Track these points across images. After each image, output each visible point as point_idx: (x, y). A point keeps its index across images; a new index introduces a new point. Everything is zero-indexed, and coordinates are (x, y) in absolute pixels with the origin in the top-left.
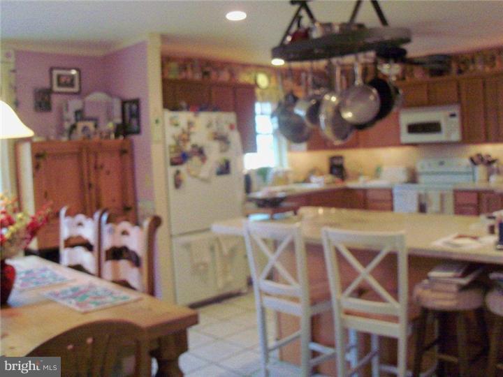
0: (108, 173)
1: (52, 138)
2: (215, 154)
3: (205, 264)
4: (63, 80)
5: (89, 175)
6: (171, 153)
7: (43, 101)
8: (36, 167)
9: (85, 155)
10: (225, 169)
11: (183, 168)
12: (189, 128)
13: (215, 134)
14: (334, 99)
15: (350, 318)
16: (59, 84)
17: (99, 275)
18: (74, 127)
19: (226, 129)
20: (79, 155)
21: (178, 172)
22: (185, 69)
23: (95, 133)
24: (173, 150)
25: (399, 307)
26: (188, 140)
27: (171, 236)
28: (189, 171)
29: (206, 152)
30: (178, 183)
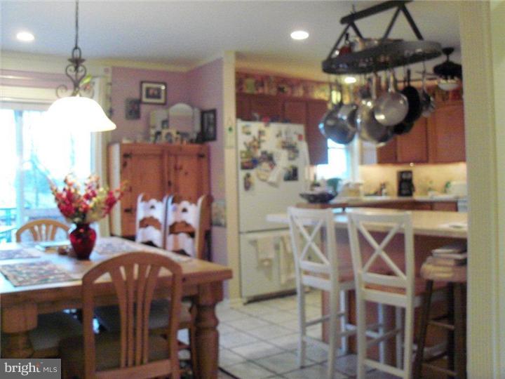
0: (186, 174)
1: (139, 141)
2: (283, 161)
3: (269, 260)
4: (151, 92)
5: (169, 173)
6: (242, 158)
7: (134, 110)
8: (124, 165)
9: (166, 157)
10: (293, 175)
11: (253, 173)
12: (259, 137)
13: (284, 142)
14: (370, 104)
15: (369, 291)
16: (148, 96)
17: (164, 248)
18: (159, 133)
19: (295, 139)
20: (161, 156)
21: (248, 176)
22: (262, 85)
23: (177, 138)
24: (244, 155)
25: (406, 279)
26: (259, 147)
27: (240, 233)
28: (258, 176)
29: (275, 158)
30: (248, 186)
